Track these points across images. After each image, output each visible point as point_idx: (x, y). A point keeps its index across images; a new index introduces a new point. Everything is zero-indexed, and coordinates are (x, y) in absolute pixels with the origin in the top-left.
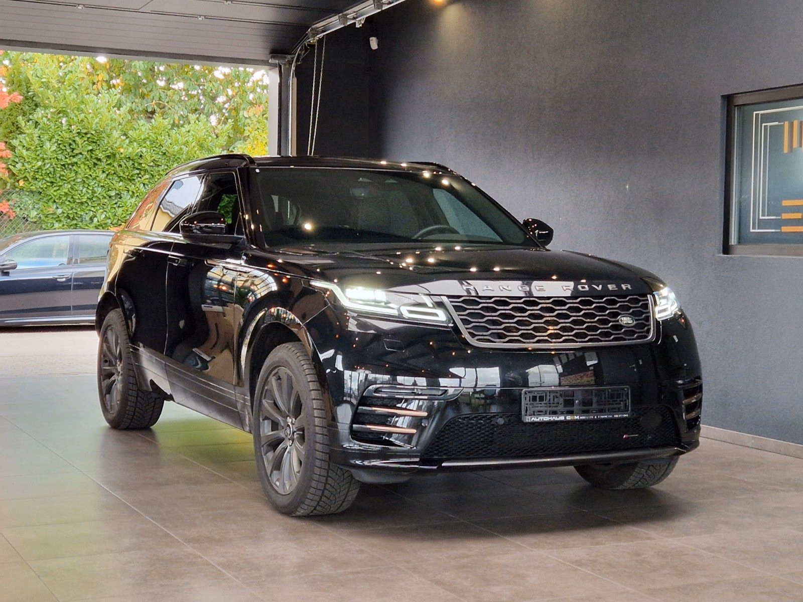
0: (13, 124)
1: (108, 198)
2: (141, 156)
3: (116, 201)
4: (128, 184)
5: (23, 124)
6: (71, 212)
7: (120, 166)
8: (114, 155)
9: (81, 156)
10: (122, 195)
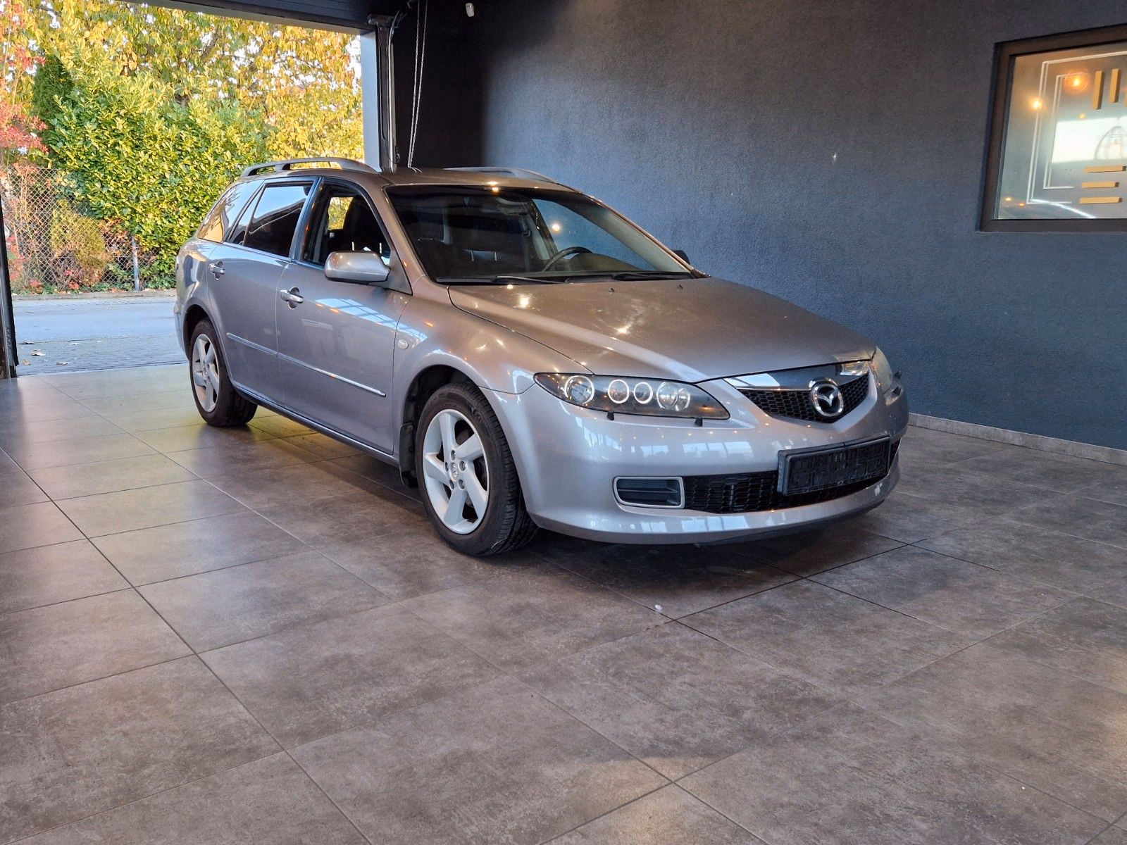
0: (48, 101)
2: (181, 138)
3: (160, 180)
4: (171, 165)
6: (117, 191)
8: (155, 135)
10: (166, 176)
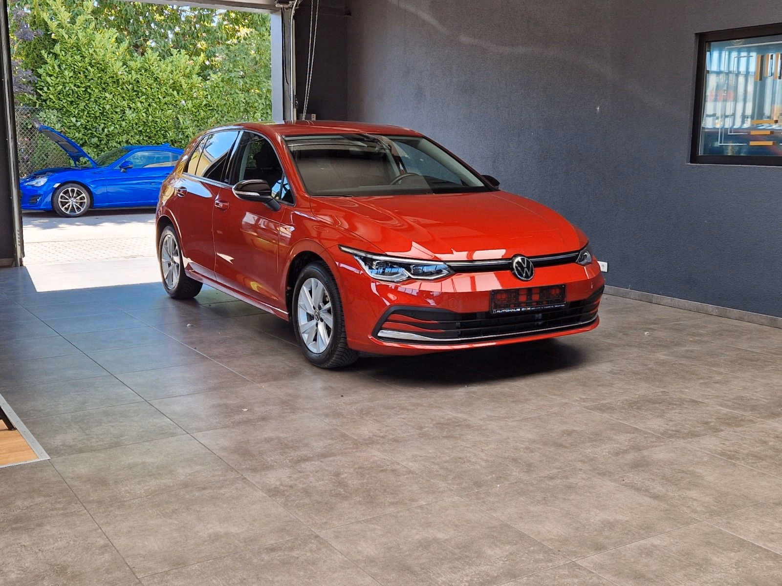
0: (37, 55)
1: (115, 113)
2: (138, 81)
3: (121, 115)
4: (129, 103)
5: (46, 56)
6: (88, 124)
7: (122, 89)
8: (118, 80)
9: (92, 81)
10: (126, 111)
